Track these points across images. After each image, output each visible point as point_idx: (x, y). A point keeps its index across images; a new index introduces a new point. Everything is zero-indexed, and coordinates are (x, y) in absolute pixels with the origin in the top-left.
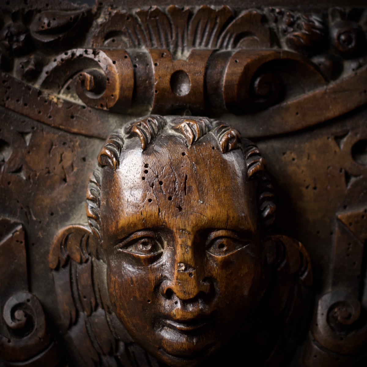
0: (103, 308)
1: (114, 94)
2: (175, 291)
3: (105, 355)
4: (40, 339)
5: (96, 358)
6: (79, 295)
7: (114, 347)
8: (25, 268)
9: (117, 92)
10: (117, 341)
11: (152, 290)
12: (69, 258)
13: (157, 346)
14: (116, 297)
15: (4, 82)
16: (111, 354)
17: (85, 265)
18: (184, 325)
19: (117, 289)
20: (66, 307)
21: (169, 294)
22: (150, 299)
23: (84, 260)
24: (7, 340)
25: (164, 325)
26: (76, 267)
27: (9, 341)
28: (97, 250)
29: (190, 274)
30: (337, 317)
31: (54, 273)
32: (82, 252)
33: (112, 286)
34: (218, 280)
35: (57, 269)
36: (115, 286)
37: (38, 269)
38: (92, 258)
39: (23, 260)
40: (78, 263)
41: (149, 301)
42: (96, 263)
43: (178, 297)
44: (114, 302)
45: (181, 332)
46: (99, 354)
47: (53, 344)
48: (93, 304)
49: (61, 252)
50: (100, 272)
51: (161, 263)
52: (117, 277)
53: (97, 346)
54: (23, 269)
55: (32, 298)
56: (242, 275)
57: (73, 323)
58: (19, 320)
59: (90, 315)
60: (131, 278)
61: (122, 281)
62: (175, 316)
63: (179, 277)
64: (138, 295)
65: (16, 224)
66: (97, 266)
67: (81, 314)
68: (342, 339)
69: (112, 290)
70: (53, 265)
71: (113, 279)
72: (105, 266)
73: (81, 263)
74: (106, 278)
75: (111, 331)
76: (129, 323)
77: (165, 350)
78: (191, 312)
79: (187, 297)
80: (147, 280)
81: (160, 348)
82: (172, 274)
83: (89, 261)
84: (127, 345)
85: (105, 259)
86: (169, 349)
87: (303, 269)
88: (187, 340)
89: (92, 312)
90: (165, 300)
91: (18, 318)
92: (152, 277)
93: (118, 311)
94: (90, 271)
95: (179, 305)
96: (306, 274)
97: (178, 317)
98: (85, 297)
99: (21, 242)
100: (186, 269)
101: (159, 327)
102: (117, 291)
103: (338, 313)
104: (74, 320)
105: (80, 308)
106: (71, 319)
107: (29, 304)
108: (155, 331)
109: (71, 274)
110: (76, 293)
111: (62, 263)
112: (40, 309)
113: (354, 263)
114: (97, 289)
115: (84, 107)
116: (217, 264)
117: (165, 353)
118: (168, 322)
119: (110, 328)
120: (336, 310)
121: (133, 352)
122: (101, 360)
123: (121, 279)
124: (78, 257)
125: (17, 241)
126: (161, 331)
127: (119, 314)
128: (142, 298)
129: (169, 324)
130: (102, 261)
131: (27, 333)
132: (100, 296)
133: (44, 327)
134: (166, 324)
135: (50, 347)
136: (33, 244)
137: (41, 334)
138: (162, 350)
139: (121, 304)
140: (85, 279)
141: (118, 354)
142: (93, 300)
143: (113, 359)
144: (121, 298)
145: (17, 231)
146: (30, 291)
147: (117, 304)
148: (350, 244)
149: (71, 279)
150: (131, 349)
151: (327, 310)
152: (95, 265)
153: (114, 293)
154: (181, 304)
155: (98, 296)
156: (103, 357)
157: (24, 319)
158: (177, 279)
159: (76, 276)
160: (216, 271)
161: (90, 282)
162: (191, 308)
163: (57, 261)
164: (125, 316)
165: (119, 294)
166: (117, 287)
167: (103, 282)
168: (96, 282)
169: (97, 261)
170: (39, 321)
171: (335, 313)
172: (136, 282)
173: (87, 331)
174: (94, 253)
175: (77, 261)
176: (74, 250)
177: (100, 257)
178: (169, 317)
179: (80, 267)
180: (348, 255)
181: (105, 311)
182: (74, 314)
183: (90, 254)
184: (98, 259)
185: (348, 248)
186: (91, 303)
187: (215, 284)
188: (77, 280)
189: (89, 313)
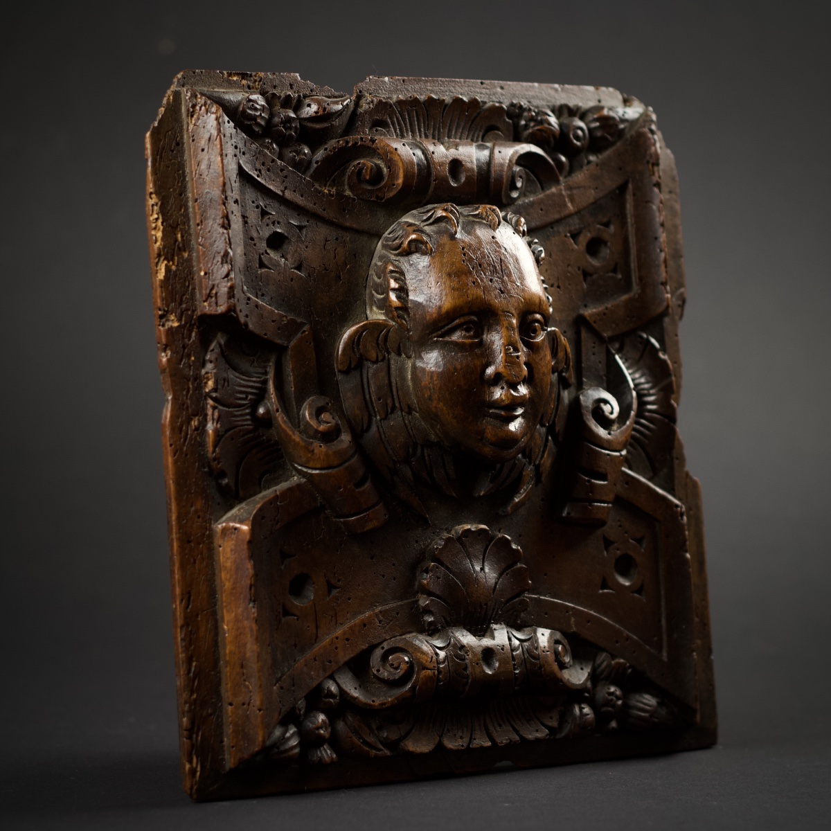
0: (401, 409)
1: (396, 183)
2: (505, 375)
3: (398, 462)
4: (349, 443)
6: (370, 398)
8: (315, 371)
9: (400, 181)
11: (478, 376)
12: (361, 358)
14: (435, 389)
15: (282, 170)
16: (406, 460)
17: (381, 363)
20: (358, 412)
22: (476, 386)
23: (380, 358)
24: (318, 445)
25: (485, 415)
26: (369, 368)
27: (320, 447)
28: (399, 345)
29: (518, 357)
30: (603, 412)
31: (340, 376)
32: (379, 349)
33: (427, 378)
35: (348, 372)
36: (432, 378)
38: (389, 356)
39: (314, 362)
40: (373, 362)
41: (474, 388)
42: (395, 359)
43: (507, 381)
44: (431, 396)
46: (394, 461)
48: (390, 407)
49: (353, 351)
50: (401, 370)
51: (484, 349)
53: (391, 452)
55: (330, 401)
58: (327, 423)
59: (384, 419)
60: (455, 366)
61: (444, 370)
62: (504, 401)
64: (462, 384)
65: (302, 324)
66: (396, 362)
67: (373, 419)
68: (609, 434)
69: (426, 383)
70: (343, 367)
72: (408, 361)
73: (376, 362)
75: (409, 433)
77: (487, 441)
80: (473, 366)
81: (482, 440)
83: (386, 359)
85: (411, 353)
89: (386, 415)
90: (489, 387)
91: (326, 421)
92: (478, 363)
94: (386, 370)
95: (506, 391)
97: (507, 402)
98: (380, 399)
100: (513, 352)
104: (365, 426)
105: (372, 412)
107: (329, 407)
108: (477, 422)
109: (361, 377)
110: (368, 397)
111: (353, 364)
113: (600, 362)
114: (394, 389)
115: (354, 200)
117: (487, 444)
118: (492, 410)
119: (407, 430)
121: (429, 455)
124: (372, 355)
125: (307, 341)
128: (467, 386)
129: (493, 413)
130: (403, 356)
131: (335, 438)
132: (398, 396)
134: (488, 412)
138: (483, 442)
140: (380, 379)
141: (413, 459)
142: (389, 401)
143: (407, 466)
144: (440, 388)
145: (305, 331)
146: (325, 395)
147: (434, 397)
148: (594, 343)
149: (362, 380)
150: (427, 452)
151: (591, 407)
152: (393, 362)
153: (431, 386)
154: (508, 388)
155: (395, 398)
157: (332, 422)
158: (506, 362)
159: (367, 378)
161: (386, 382)
163: (348, 362)
164: (446, 408)
165: (437, 386)
166: (435, 378)
167: (403, 379)
168: (394, 381)
169: (396, 357)
171: (601, 408)
172: (461, 369)
173: (381, 437)
174: (394, 349)
175: (373, 360)
176: (369, 348)
177: (403, 352)
179: (373, 367)
180: (594, 354)
181: (402, 412)
182: (366, 418)
183: (387, 351)
184: (399, 354)
185: (594, 347)
186: (387, 404)
188: (368, 382)
189: (383, 416)
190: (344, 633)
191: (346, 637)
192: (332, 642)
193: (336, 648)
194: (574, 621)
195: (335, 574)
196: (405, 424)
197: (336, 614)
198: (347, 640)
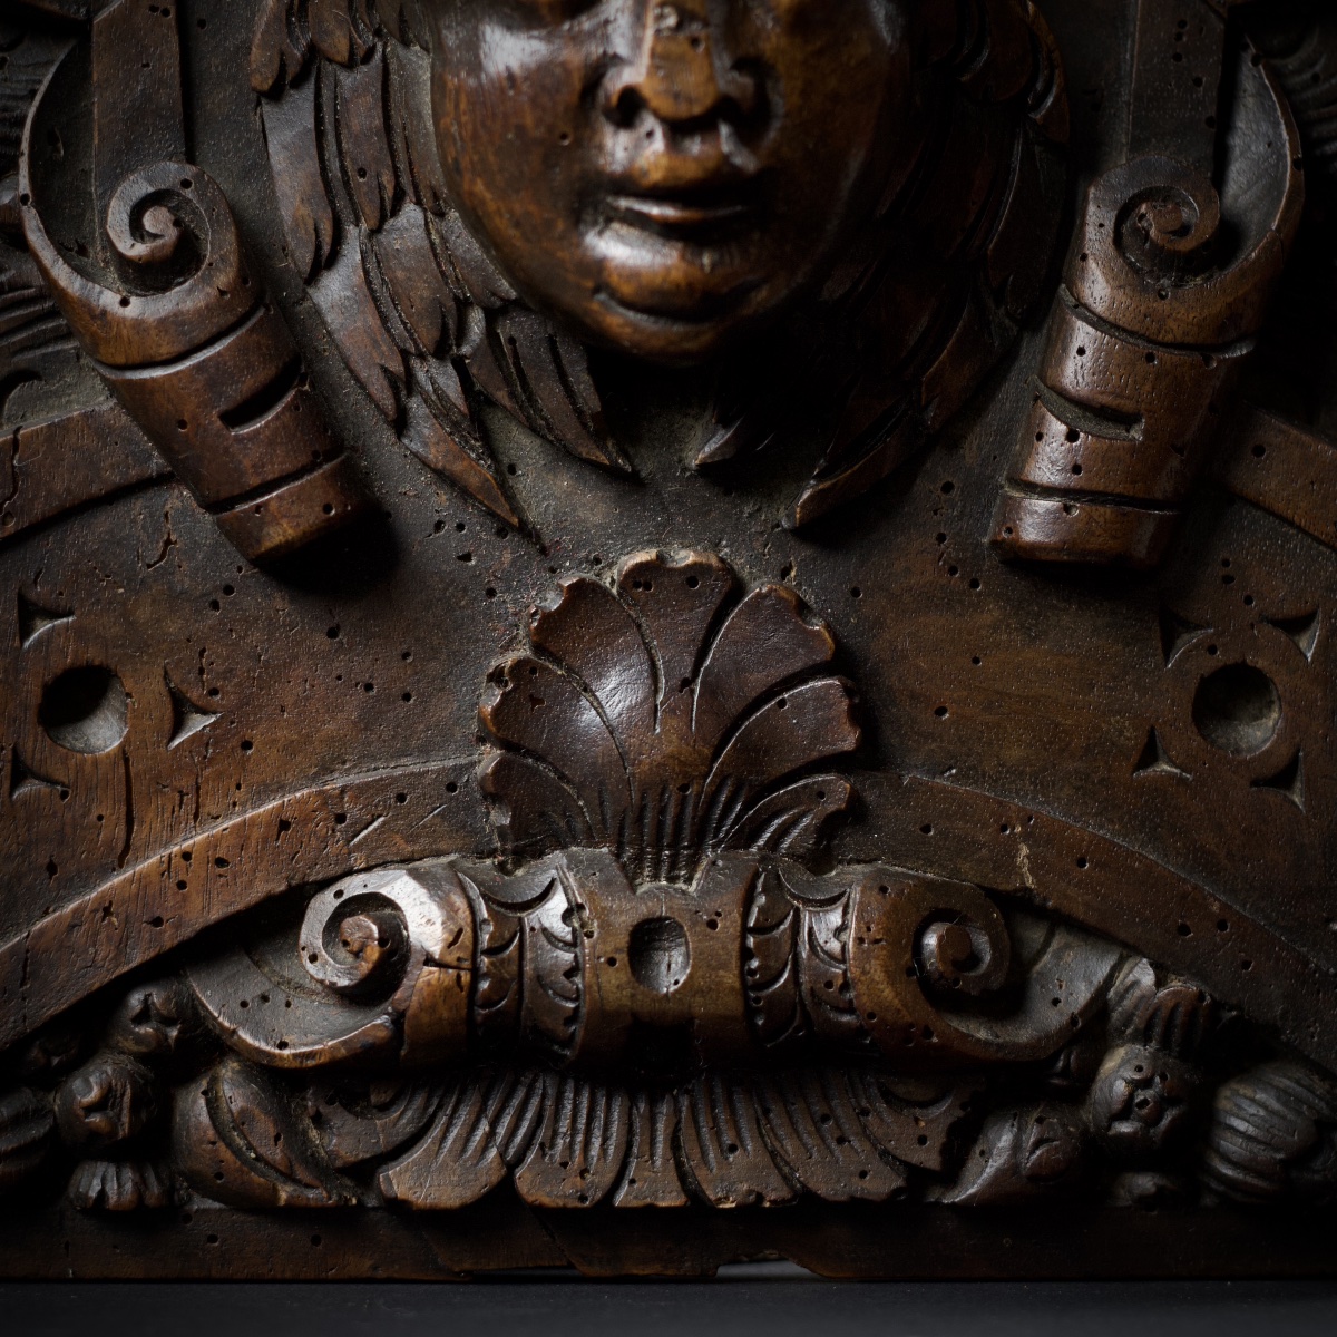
0: (419, 203)
2: (647, 92)
3: (422, 356)
4: (222, 293)
5: (396, 366)
6: (343, 169)
7: (451, 324)
8: (177, 93)
10: (463, 306)
11: (574, 99)
12: (314, 53)
13: (589, 284)
14: (462, 139)
16: (441, 351)
17: (364, 68)
18: (674, 207)
19: (465, 113)
20: (304, 211)
21: (628, 109)
22: (568, 130)
23: (361, 53)
24: (118, 298)
25: (611, 217)
26: (337, 83)
27: (125, 302)
28: (401, 14)
29: (694, 42)
30: (1147, 232)
31: (267, 108)
32: (356, 27)
33: (449, 106)
34: (781, 68)
35: (275, 94)
36: (457, 106)
37: (217, 100)
38: (385, 47)
39: (172, 70)
40: (342, 65)
41: (564, 137)
42: (398, 57)
43: (656, 114)
44: (456, 160)
45: (667, 231)
46: (405, 354)
47: (261, 313)
48: (389, 192)
49: (290, 34)
50: (410, 83)
51: (602, 17)
52: (463, 74)
53: (398, 329)
54: (171, 95)
55: (199, 176)
56: (853, 63)
57: (325, 261)
58: (155, 236)
59: (376, 231)
60: (508, 69)
61: (481, 85)
62: (645, 173)
63: (659, 49)
64: (529, 120)
66: (401, 66)
67: (351, 230)
68: (1163, 298)
69: (446, 121)
70: (263, 80)
71: (452, 81)
72: (426, 62)
73: (350, 65)
74: (428, 99)
75: (442, 273)
76: (501, 216)
77: (614, 294)
78: (697, 159)
79: (683, 111)
80: (558, 71)
81: (597, 290)
82: (637, 43)
83: (378, 55)
84: (492, 317)
85: (427, 37)
86: (627, 289)
87: (1039, 86)
88: (683, 257)
89: (383, 219)
90: (616, 133)
91: (152, 230)
92: (574, 56)
93: (466, 187)
94: (379, 86)
95: (658, 144)
96: (1050, 100)
97: (656, 176)
98: (362, 173)
99: (166, 13)
100: (679, 26)
101: (595, 223)
102: (464, 119)
103: (1150, 216)
104: (326, 249)
105: (346, 215)
106: (318, 247)
107: (188, 193)
108: (582, 235)
109: (318, 108)
111: (292, 70)
112: (222, 209)
113: (1198, 82)
114: (399, 144)
116: (776, 20)
117: (613, 304)
118: (623, 203)
119: (439, 265)
120: (1143, 209)
121: (512, 341)
122: (409, 372)
123: (479, 78)
124: (339, 45)
125: (153, 9)
126: (600, 233)
127: (471, 194)
128: (542, 130)
129: (629, 210)
130: (417, 48)
131: (181, 279)
132: (410, 164)
133: (233, 258)
134: (616, 209)
135: (253, 320)
136: (202, 23)
137: (224, 279)
138: (602, 296)
139: (475, 158)
140: (363, 115)
141: (466, 349)
142: (387, 179)
143: (450, 369)
144: (475, 137)
146: (191, 158)
147: (465, 162)
148: (1182, 24)
149: (319, 121)
150: (504, 330)
151: (1114, 214)
152: (393, 66)
153: (454, 129)
154: (665, 135)
155: (402, 166)
156: (415, 363)
157: (171, 234)
158: (653, 54)
159: (336, 112)
160: (774, 39)
161: (378, 122)
162: (695, 146)
163: (276, 65)
164: (488, 196)
165: (470, 127)
166: (463, 106)
167: (419, 115)
168: (397, 121)
169: (400, 50)
170: (220, 247)
171: (1142, 217)
172: (526, 78)
173: (369, 283)
174: (394, 25)
175: (339, 58)
176: (331, 25)
177: (411, 35)
178: (627, 184)
179: (347, 80)
180: (1177, 57)
181: (425, 211)
182: (326, 229)
183: (378, 33)
184: (406, 43)
185: (1179, 37)
186: (380, 187)
187: (769, 84)
188: (337, 122)
189: (374, 222)
190: (213, 843)
191: (221, 853)
192: (167, 867)
193: (182, 885)
194: (1028, 857)
195: (201, 671)
196: (432, 244)
197: (198, 789)
198: (221, 862)
